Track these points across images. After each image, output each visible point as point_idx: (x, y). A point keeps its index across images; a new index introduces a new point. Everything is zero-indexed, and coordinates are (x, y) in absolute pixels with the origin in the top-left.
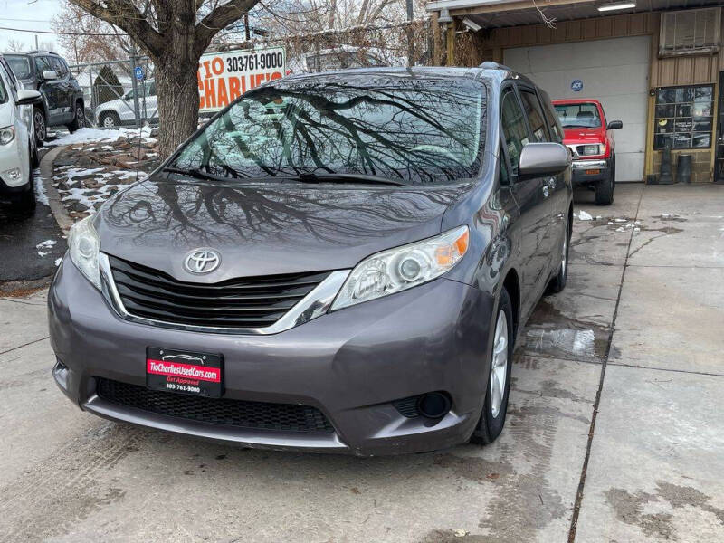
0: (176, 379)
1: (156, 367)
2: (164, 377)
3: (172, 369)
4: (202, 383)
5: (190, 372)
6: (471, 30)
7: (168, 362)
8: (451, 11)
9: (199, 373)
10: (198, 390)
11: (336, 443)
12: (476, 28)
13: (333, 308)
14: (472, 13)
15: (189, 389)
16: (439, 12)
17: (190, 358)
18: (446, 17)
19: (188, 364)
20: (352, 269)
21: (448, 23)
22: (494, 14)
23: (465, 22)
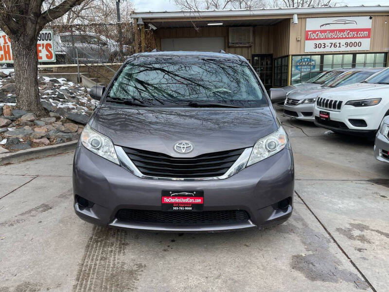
0: (178, 204)
1: (167, 200)
2: (171, 205)
3: (177, 200)
4: (193, 205)
5: (187, 200)
6: (152, 29)
7: (174, 197)
8: (143, 19)
9: (191, 200)
10: (191, 208)
11: (252, 225)
12: (155, 28)
13: (248, 165)
14: (153, 21)
15: (186, 208)
16: (137, 19)
17: (187, 194)
18: (141, 22)
19: (185, 197)
20: (253, 147)
21: (142, 25)
22: (161, 22)
23: (149, 25)
